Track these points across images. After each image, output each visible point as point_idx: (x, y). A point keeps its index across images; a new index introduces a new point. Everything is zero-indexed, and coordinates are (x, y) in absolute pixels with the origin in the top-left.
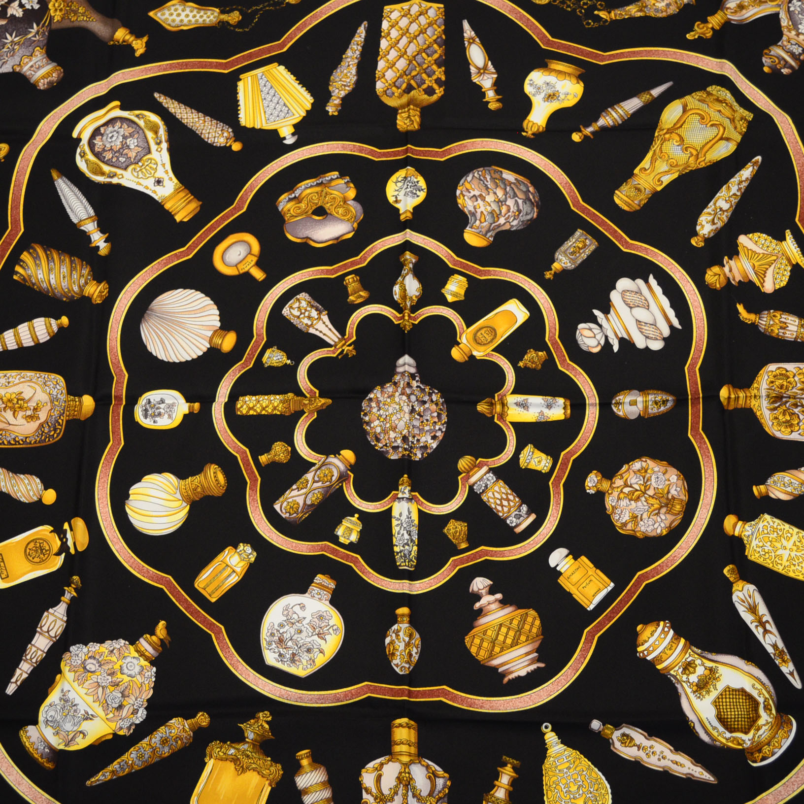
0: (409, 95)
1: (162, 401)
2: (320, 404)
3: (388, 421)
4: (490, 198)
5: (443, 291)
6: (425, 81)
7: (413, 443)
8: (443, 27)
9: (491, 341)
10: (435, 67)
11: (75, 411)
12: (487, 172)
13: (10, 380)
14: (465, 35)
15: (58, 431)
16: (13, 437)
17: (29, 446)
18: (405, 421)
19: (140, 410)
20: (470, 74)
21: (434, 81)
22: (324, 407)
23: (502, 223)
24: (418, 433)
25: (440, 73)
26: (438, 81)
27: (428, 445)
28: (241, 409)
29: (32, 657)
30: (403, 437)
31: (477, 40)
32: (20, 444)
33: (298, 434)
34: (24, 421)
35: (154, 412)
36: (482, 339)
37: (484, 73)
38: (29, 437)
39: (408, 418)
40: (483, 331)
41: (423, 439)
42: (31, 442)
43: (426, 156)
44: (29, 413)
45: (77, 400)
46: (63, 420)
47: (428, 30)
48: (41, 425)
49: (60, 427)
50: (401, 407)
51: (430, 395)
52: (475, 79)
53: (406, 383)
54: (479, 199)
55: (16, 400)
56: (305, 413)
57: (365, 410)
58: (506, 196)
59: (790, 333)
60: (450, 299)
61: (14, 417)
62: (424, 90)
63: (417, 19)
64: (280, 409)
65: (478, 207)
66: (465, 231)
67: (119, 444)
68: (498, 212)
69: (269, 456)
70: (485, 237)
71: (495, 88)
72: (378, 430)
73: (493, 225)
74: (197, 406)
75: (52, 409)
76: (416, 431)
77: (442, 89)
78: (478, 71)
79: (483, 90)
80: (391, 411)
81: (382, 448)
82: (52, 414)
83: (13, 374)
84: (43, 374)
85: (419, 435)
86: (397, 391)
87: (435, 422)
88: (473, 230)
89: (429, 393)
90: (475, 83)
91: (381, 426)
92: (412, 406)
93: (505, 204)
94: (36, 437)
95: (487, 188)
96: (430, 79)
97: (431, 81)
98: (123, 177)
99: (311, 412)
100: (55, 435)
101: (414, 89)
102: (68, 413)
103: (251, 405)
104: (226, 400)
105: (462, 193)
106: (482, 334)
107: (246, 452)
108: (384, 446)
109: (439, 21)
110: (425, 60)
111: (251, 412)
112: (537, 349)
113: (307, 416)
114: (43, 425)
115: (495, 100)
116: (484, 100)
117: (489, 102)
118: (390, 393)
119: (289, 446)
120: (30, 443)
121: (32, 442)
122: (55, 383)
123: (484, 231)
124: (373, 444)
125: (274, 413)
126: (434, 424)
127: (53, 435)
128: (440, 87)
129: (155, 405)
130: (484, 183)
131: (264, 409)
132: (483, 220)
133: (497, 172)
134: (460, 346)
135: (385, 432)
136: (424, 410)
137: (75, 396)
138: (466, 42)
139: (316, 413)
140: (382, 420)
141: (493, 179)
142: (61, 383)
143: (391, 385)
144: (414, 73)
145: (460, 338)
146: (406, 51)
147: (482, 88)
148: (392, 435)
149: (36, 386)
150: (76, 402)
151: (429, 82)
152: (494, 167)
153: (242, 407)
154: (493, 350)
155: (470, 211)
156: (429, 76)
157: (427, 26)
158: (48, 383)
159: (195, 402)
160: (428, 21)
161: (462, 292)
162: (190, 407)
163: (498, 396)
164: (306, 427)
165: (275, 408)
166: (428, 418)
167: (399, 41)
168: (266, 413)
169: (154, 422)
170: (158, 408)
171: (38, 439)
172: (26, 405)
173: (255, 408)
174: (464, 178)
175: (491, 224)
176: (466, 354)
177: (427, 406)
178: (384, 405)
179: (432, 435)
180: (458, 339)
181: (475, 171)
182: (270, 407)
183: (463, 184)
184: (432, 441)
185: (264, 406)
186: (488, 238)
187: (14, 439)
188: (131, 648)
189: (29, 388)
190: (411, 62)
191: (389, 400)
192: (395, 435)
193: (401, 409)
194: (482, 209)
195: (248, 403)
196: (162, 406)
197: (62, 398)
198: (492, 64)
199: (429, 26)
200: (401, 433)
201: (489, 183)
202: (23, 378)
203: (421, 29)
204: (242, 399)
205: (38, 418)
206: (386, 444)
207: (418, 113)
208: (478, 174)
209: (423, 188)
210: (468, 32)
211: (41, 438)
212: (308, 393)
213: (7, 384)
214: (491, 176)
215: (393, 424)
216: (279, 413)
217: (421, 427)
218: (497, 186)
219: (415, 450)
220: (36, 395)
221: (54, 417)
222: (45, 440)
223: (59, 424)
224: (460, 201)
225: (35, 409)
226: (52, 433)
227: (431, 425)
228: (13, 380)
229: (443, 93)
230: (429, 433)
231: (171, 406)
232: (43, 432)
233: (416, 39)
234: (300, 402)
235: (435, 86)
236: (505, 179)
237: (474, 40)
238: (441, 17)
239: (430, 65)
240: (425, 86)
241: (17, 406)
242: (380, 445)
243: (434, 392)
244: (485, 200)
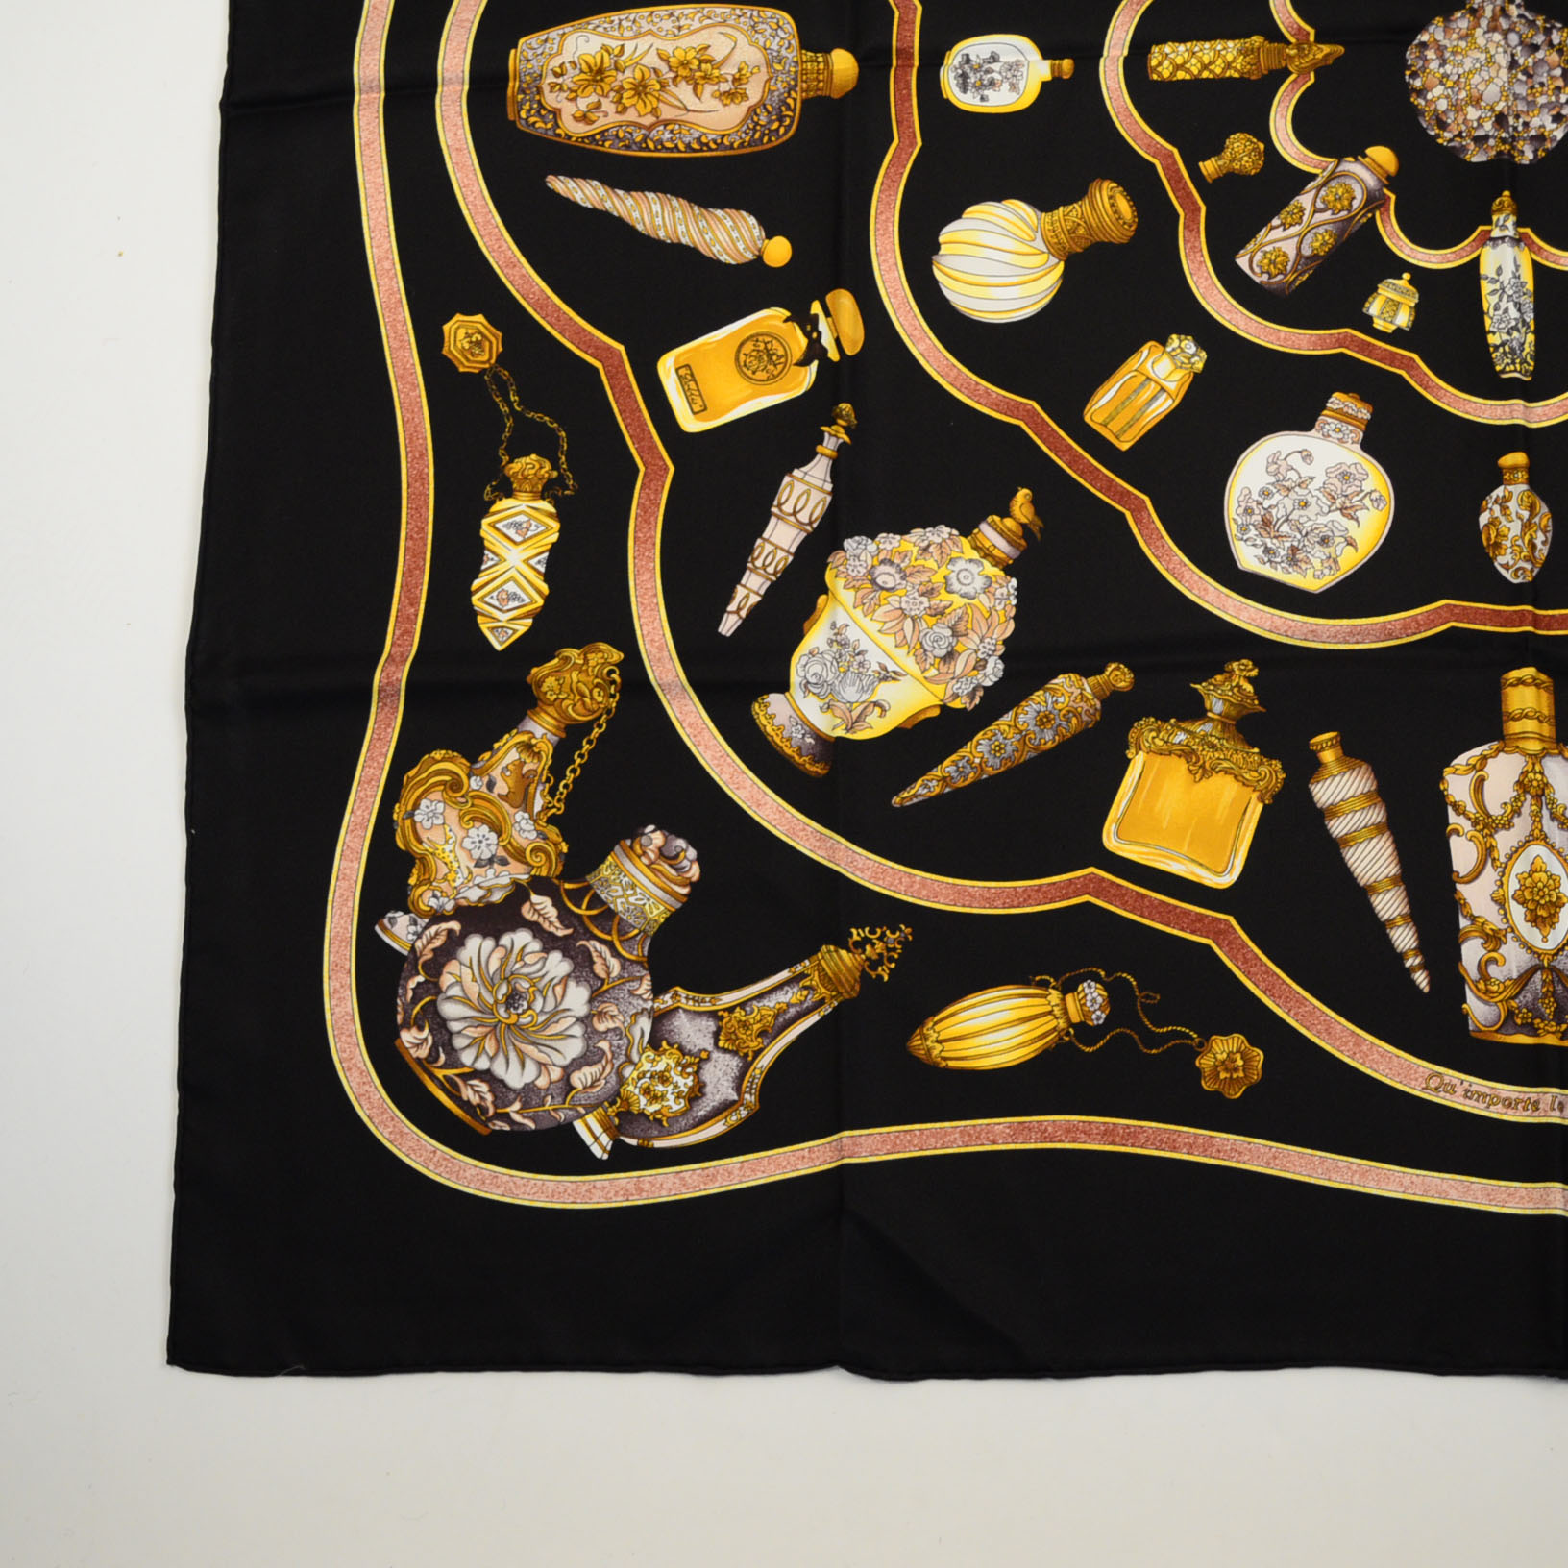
1: (994, 58)
2: (1320, 56)
3: (1462, 86)
7: (1515, 128)
11: (819, 81)
13: (683, 22)
15: (787, 121)
16: (696, 135)
17: (729, 152)
18: (1501, 83)
19: (952, 75)
22: (1330, 62)
24: (1525, 109)
27: (1546, 133)
28: (1159, 69)
29: (767, 562)
30: (1496, 116)
32: (710, 149)
33: (1278, 116)
34: (716, 104)
35: (981, 79)
38: (729, 135)
39: (1505, 79)
41: (1536, 122)
42: (732, 144)
44: (725, 87)
45: (820, 59)
46: (795, 100)
48: (752, 111)
49: (790, 114)
50: (1492, 56)
51: (1548, 32)
53: (1498, 8)
55: (696, 63)
56: (1291, 73)
57: (1412, 66)
61: (696, 95)
64: (1239, 67)
67: (913, 144)
69: (1221, 163)
72: (1443, 105)
74: (1067, 64)
75: (770, 79)
76: (1521, 106)
80: (1468, 66)
81: (1451, 140)
82: (772, 88)
83: (687, 12)
84: (747, 9)
85: (1527, 113)
86: (1479, 26)
87: (1558, 89)
89: (1545, 28)
91: (1447, 97)
92: (1513, 55)
94: (743, 135)
99: (1303, 73)
100: (782, 130)
102: (805, 85)
103: (1179, 61)
104: (1126, 52)
107: (1172, 155)
108: (1455, 136)
111: (1181, 75)
113: (1295, 81)
114: (755, 111)
118: (1464, 32)
119: (1259, 140)
120: (731, 147)
121: (736, 145)
122: (775, 27)
124: (1432, 133)
125: (1228, 74)
126: (1557, 92)
127: (778, 130)
129: (980, 66)
131: (1205, 67)
135: (1457, 108)
136: (1535, 64)
137: (815, 52)
139: (1312, 75)
140: (1450, 84)
142: (787, 26)
143: (1463, 16)
148: (1472, 113)
149: (737, 34)
150: (818, 63)
153: (1160, 64)
158: (761, 27)
159: (1062, 58)
162: (1053, 67)
164: (1294, 102)
165: (1228, 66)
166: (1544, 80)
168: (1211, 76)
169: (983, 99)
170: (987, 72)
171: (747, 139)
172: (716, 73)
173: (1188, 66)
177: (1540, 55)
178: (1454, 53)
179: (1554, 113)
182: (1218, 63)
184: (1555, 125)
185: (1206, 62)
187: (699, 140)
188: (965, 542)
189: (723, 38)
191: (1463, 44)
192: (1479, 113)
193: (1491, 61)
195: (1172, 56)
196: (996, 67)
197: (790, 56)
200: (1492, 110)
202: (709, 18)
204: (1157, 49)
205: (745, 97)
206: (1461, 132)
211: (753, 137)
212: (1293, 35)
213: (676, 31)
215: (1474, 92)
216: (1236, 75)
217: (1530, 98)
219: (1521, 143)
220: (737, 51)
221: (776, 94)
222: (761, 139)
223: (788, 108)
225: (736, 80)
226: (775, 125)
227: (1550, 93)
228: (689, 22)
230: (1546, 110)
231: (1013, 67)
232: (757, 124)
234: (1280, 52)
241: (698, 74)
242: (1447, 135)
243: (1553, 27)
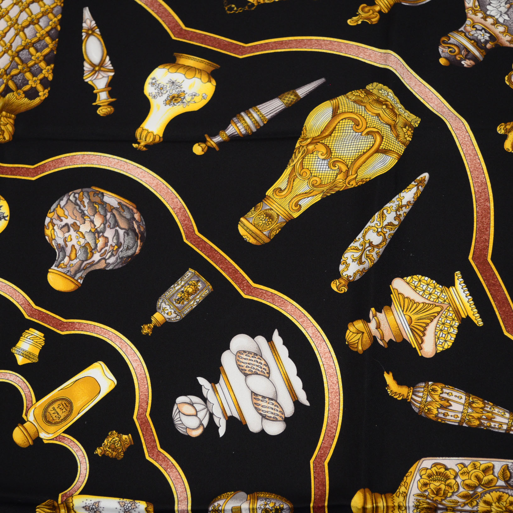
0: (5, 99)
4: (85, 228)
5: (14, 350)
6: (28, 81)
8: (60, 17)
9: (65, 419)
10: (42, 64)
12: (86, 194)
14: (84, 25)
20: (82, 71)
21: (39, 82)
23: (96, 260)
25: (47, 72)
26: (44, 82)
31: (97, 31)
36: (54, 416)
37: (99, 70)
40: (55, 405)
43: (14, 175)
47: (41, 20)
52: (88, 78)
54: (72, 229)
58: (105, 224)
59: (453, 414)
60: (21, 360)
62: (25, 92)
63: (28, 7)
65: (69, 240)
66: (50, 270)
68: (93, 246)
70: (73, 278)
71: (110, 89)
73: (85, 263)
77: (46, 91)
78: (92, 68)
79: (95, 91)
88: (60, 269)
90: (87, 82)
93: (103, 236)
95: (83, 214)
96: (35, 78)
97: (35, 81)
101: (12, 91)
105: (51, 221)
106: (54, 408)
109: (56, 9)
110: (32, 55)
112: (121, 431)
115: (107, 103)
116: (94, 104)
117: (100, 106)
123: (73, 270)
128: (45, 88)
130: (80, 209)
132: (73, 256)
133: (98, 195)
134: (25, 425)
138: (83, 34)
141: (91, 203)
144: (14, 72)
145: (26, 415)
146: (11, 46)
147: (94, 89)
151: (33, 82)
152: (94, 188)
154: (64, 432)
155: (58, 245)
156: (34, 75)
157: (41, 15)
160: (42, 9)
161: (37, 352)
163: (63, 496)
167: (6, 33)
174: (57, 202)
175: (83, 261)
176: (31, 437)
180: (24, 416)
181: (70, 193)
183: (54, 210)
186: (77, 281)
190: (13, 59)
194: (74, 242)
198: (110, 60)
199: (43, 16)
201: (87, 208)
203: (33, 19)
207: (12, 121)
208: (74, 196)
209: (5, 215)
210: (88, 22)
214: (90, 200)
218: (95, 212)
224: (48, 232)
229: (46, 96)
233: (23, 31)
235: (40, 88)
236: (106, 203)
237: (93, 32)
238: (59, 4)
239: (37, 61)
240: (26, 88)
244: (78, 231)
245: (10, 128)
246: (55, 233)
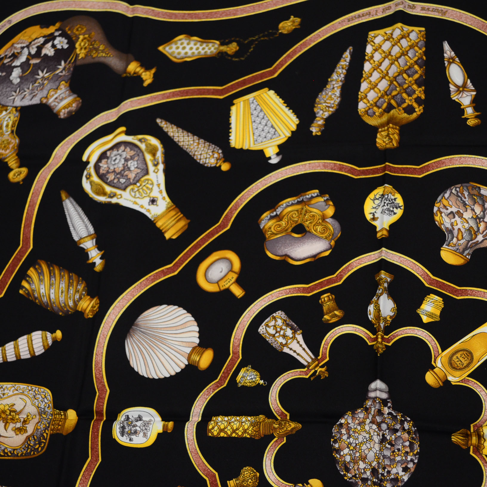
0: (389, 114)
1: (140, 418)
2: (289, 429)
3: (358, 450)
4: (468, 215)
5: (419, 311)
6: (405, 100)
7: (383, 475)
8: (424, 49)
9: (468, 366)
10: (415, 87)
11: (59, 425)
12: (465, 188)
13: (6, 391)
14: (445, 55)
15: (43, 445)
16: (3, 448)
17: (16, 458)
18: (375, 451)
19: (118, 426)
20: (449, 92)
21: (414, 100)
22: (294, 432)
23: (480, 241)
24: (389, 464)
25: (420, 92)
26: (418, 100)
27: (399, 477)
28: (212, 431)
30: (372, 469)
31: (457, 59)
32: (8, 456)
33: (267, 459)
34: (12, 434)
35: (131, 430)
36: (458, 363)
37: (463, 90)
38: (17, 449)
39: (378, 449)
40: (458, 355)
41: (394, 471)
42: (18, 454)
43: (404, 174)
44: (19, 425)
45: (62, 414)
46: (47, 434)
47: (409, 52)
48: (28, 438)
49: (44, 441)
50: (372, 436)
51: (402, 423)
52: (454, 97)
53: (376, 411)
54: (456, 216)
55: (8, 412)
56: (275, 437)
57: (335, 436)
58: (484, 212)
60: (425, 319)
61: (5, 429)
62: (404, 109)
63: (399, 42)
64: (250, 432)
65: (455, 224)
66: (442, 248)
67: (97, 460)
68: (476, 229)
69: (238, 482)
70: (462, 255)
71: (474, 105)
72: (348, 459)
73: (471, 242)
74: (171, 424)
75: (39, 422)
76: (387, 462)
77: (421, 108)
78: (456, 89)
79: (462, 107)
80: (360, 440)
81: (351, 478)
82: (39, 427)
83: (8, 386)
84: (33, 387)
85: (390, 466)
86: (368, 418)
87: (407, 453)
88: (450, 248)
89: (401, 420)
90: (454, 100)
91: (350, 455)
92: (383, 435)
93: (484, 221)
94: (23, 450)
95: (465, 204)
96: (410, 98)
97: (411, 100)
98: (121, 197)
99: (281, 437)
100: (40, 449)
101: (394, 108)
102: (53, 427)
103: (222, 427)
104: (200, 419)
105: (439, 210)
106: (457, 357)
107: (214, 476)
108: (353, 476)
109: (420, 43)
110: (406, 80)
111: (222, 434)
113: (276, 441)
114: (29, 438)
115: (473, 117)
116: (463, 117)
117: (468, 119)
118: (361, 420)
119: (257, 471)
120: (17, 455)
121: (19, 455)
122: (43, 397)
123: (461, 248)
124: (342, 473)
125: (244, 436)
126: (406, 455)
127: (38, 448)
128: (419, 105)
129: (132, 422)
130: (461, 200)
131: (234, 431)
132: (460, 237)
133: (475, 189)
134: (434, 370)
135: (355, 461)
136: (396, 438)
137: (60, 410)
138: (446, 62)
139: (285, 438)
140: (352, 448)
141: (471, 195)
142: (49, 397)
143: (362, 412)
144: (394, 93)
145: (435, 362)
146: (388, 73)
147: (461, 105)
148: (362, 465)
149: (27, 399)
150: (62, 415)
151: (409, 101)
152: (472, 183)
153: (213, 428)
154: (468, 376)
155: (447, 228)
156: (409, 95)
157: (409, 48)
158: (38, 396)
159: (169, 421)
160: (409, 44)
161: (438, 313)
162: (164, 426)
163: (474, 426)
164: (275, 452)
165: (245, 431)
166: (400, 447)
167: (381, 63)
168: (236, 436)
169: (130, 440)
170: (134, 426)
171: (24, 452)
172: (17, 417)
173: (226, 430)
174: (442, 195)
175: (469, 241)
176: (440, 380)
177: (399, 434)
178: (354, 432)
179: (404, 466)
180: (433, 363)
181: (452, 187)
182: (240, 430)
183: (440, 201)
184: (404, 473)
185: (235, 429)
186: (465, 256)
187: (4, 451)
189: (21, 401)
190: (391, 82)
191: (359, 428)
192: (365, 465)
193: (371, 438)
194: (460, 226)
195: (219, 424)
196: (139, 423)
197: (49, 411)
198: (471, 82)
199: (410, 48)
200: (371, 465)
201: (467, 199)
202: (17, 390)
203: (403, 51)
204: (214, 419)
205: (26, 431)
206: (356, 474)
207: (397, 131)
208: (456, 190)
209: (400, 205)
210: (448, 52)
211: (27, 451)
212: (279, 416)
213: (2, 396)
214: (469, 192)
215: (363, 454)
216: (248, 436)
217: (392, 458)
218: (475, 202)
219: (386, 482)
220: (26, 407)
221: (40, 430)
222: (30, 452)
223: (44, 438)
224: (437, 218)
225: (25, 422)
226: (37, 447)
227: (402, 455)
228: (8, 391)
229: (422, 111)
230: (400, 464)
231: (147, 424)
232: (29, 445)
233: (397, 61)
234: (271, 424)
235: (415, 105)
236: (483, 195)
237: (454, 60)
238: (422, 39)
239: (410, 84)
240: (405, 105)
241: (10, 417)
242: (349, 475)
243: (406, 420)
244: (462, 217)
245: (397, 137)
246: (443, 219)
